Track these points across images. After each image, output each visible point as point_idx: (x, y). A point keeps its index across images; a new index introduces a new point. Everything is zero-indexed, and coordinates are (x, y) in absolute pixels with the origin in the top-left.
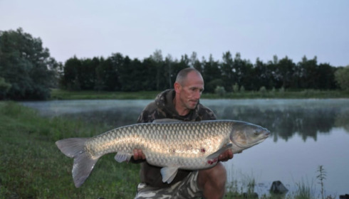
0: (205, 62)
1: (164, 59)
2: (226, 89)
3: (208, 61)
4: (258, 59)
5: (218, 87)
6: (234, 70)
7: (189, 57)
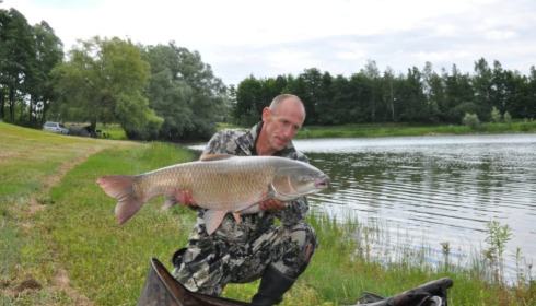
0: (446, 75)
1: (382, 75)
2: (479, 118)
3: (451, 74)
4: (533, 67)
5: (468, 115)
6: (494, 87)
7: (421, 70)
